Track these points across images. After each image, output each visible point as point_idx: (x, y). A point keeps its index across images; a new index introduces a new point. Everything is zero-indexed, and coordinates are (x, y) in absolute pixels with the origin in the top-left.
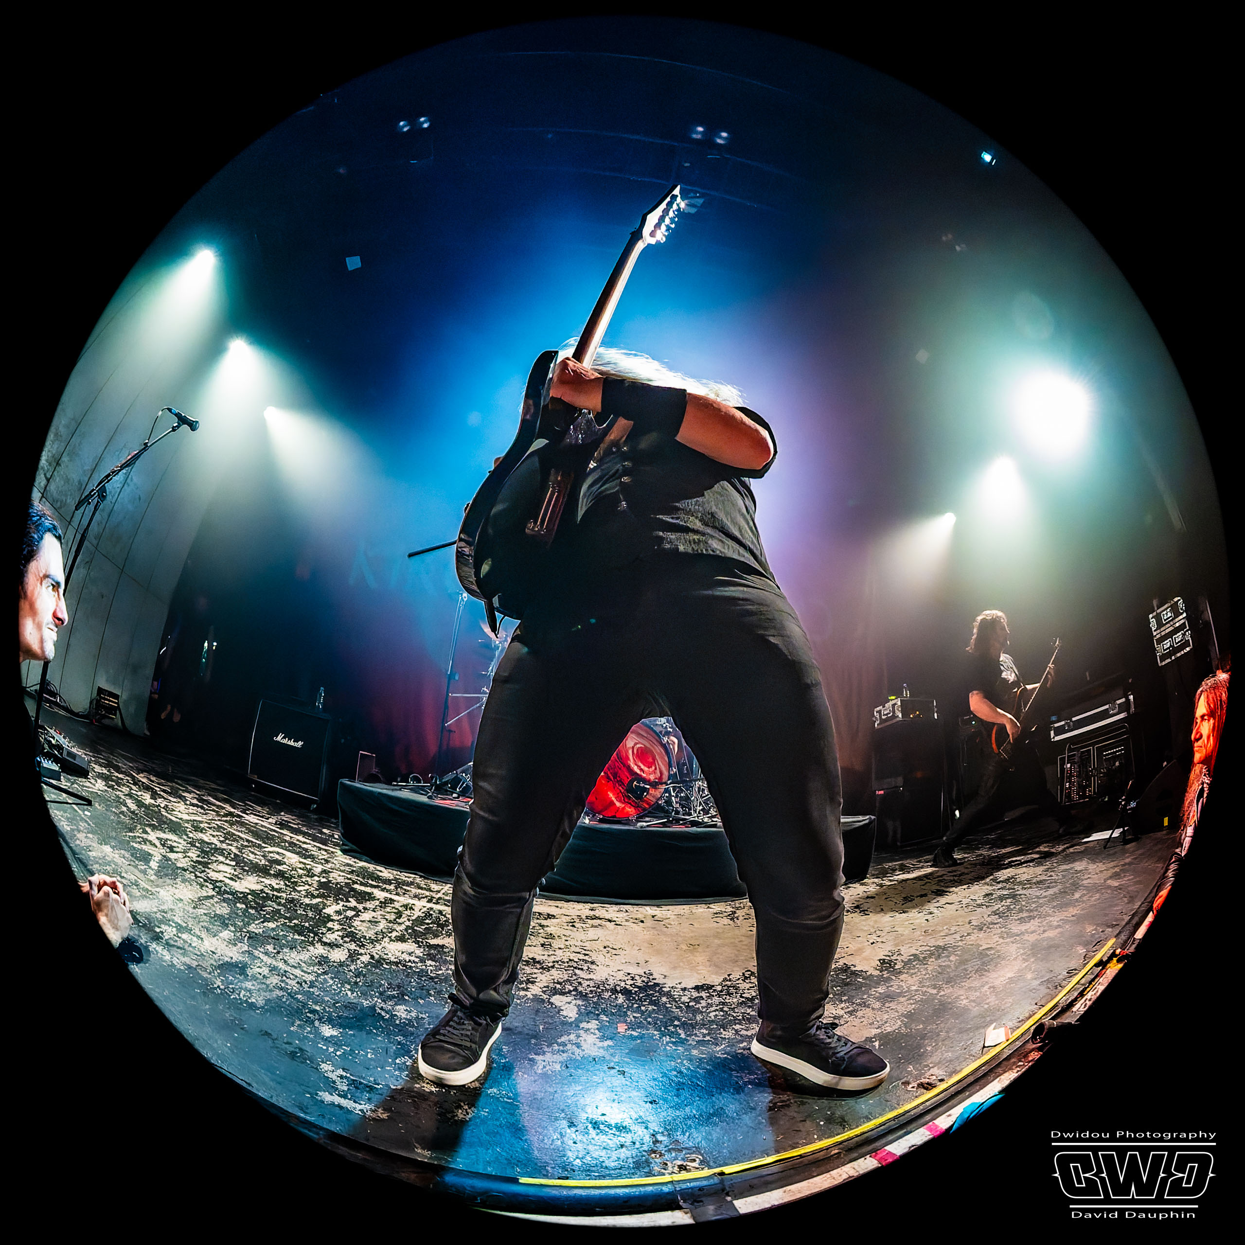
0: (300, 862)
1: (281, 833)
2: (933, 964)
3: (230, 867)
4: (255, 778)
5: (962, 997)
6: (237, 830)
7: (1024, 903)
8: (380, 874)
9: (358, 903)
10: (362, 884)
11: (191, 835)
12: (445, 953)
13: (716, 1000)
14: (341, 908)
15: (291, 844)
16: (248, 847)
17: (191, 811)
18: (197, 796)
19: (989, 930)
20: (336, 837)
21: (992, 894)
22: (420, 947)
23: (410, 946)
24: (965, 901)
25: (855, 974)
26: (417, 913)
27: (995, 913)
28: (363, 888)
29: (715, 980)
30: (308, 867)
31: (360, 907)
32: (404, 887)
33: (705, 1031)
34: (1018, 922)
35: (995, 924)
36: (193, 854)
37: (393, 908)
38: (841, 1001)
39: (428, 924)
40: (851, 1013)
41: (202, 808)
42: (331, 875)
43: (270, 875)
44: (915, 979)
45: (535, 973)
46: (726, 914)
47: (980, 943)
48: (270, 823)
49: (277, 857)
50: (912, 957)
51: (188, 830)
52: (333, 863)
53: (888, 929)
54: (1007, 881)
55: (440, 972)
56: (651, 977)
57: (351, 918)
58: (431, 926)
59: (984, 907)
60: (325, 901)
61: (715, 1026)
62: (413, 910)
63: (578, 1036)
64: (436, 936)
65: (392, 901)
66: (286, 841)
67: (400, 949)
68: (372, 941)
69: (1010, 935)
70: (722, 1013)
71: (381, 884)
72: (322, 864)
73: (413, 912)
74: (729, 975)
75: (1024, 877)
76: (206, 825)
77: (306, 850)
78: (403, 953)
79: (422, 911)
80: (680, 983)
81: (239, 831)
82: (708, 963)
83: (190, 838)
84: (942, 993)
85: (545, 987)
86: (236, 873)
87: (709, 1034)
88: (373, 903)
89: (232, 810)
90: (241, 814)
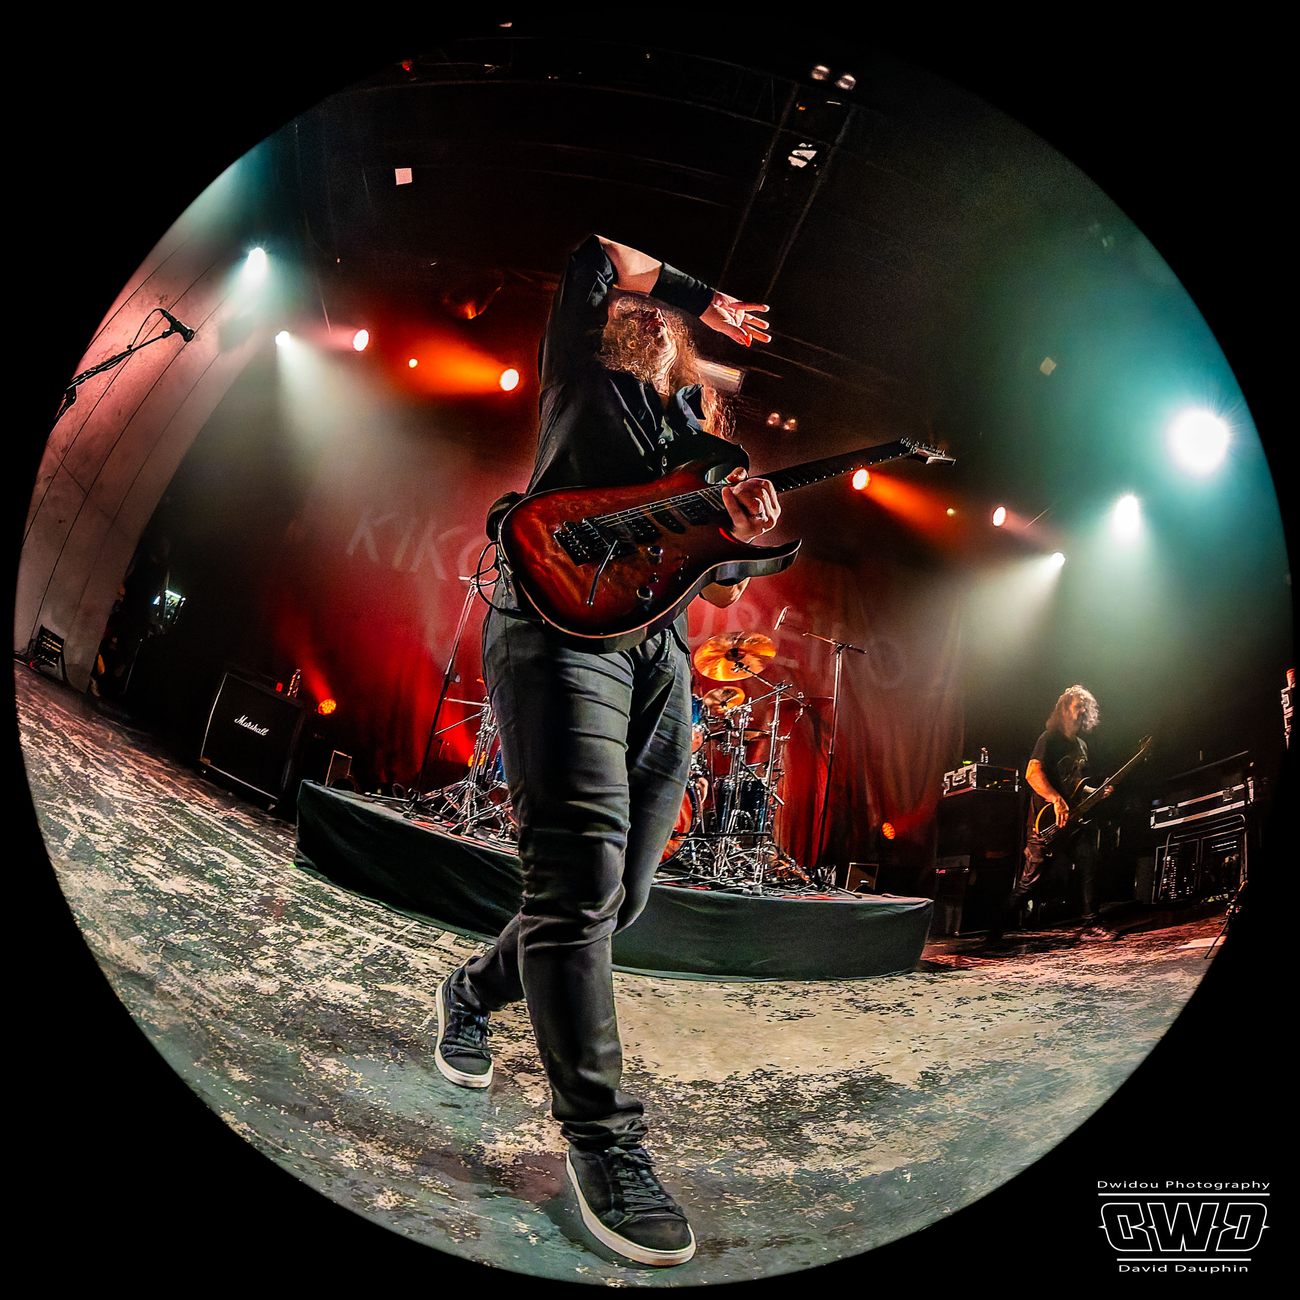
0: (243, 870)
1: (228, 832)
2: (986, 1084)
3: (159, 862)
4: (207, 761)
5: (1019, 1127)
6: (175, 820)
7: (1103, 1018)
8: (336, 897)
9: (302, 928)
10: (311, 906)
11: (120, 817)
12: (397, 1002)
13: (716, 1101)
14: (282, 931)
15: (237, 846)
16: (186, 841)
17: (125, 789)
18: (136, 773)
19: (1057, 1047)
20: (292, 846)
21: (1065, 1004)
22: (367, 991)
23: (355, 989)
24: (1032, 1010)
25: (889, 1086)
26: (371, 950)
27: (1068, 1027)
28: (312, 911)
29: (719, 1076)
30: (252, 876)
31: (305, 933)
32: (362, 917)
33: (698, 1139)
34: (1094, 1040)
35: (1067, 1040)
36: (118, 839)
37: (344, 940)
38: (869, 1119)
39: (382, 965)
40: (881, 1135)
41: (139, 787)
42: (277, 890)
43: (203, 878)
44: (963, 1099)
45: (501, 1042)
46: (741, 997)
47: (1047, 1063)
48: (216, 819)
49: (217, 858)
50: (961, 1073)
51: (118, 810)
52: (282, 876)
53: (934, 1036)
54: (1084, 989)
55: (387, 1025)
56: (641, 1064)
57: (291, 945)
58: (386, 968)
59: (1054, 1018)
60: (263, 920)
61: (710, 1134)
62: (368, 945)
63: (541, 1127)
64: (389, 980)
65: (344, 931)
66: (231, 842)
67: (342, 990)
68: (312, 976)
69: (1083, 1055)
70: (721, 1119)
71: (334, 910)
72: (269, 875)
73: (366, 948)
74: (736, 1073)
75: (1104, 987)
76: (140, 808)
77: (254, 856)
78: (345, 995)
79: (377, 949)
80: (675, 1076)
81: (178, 822)
82: (712, 1056)
83: (118, 820)
84: (995, 1120)
85: (509, 1060)
86: (163, 870)
87: (702, 1143)
88: (321, 930)
89: (175, 796)
90: (184, 802)
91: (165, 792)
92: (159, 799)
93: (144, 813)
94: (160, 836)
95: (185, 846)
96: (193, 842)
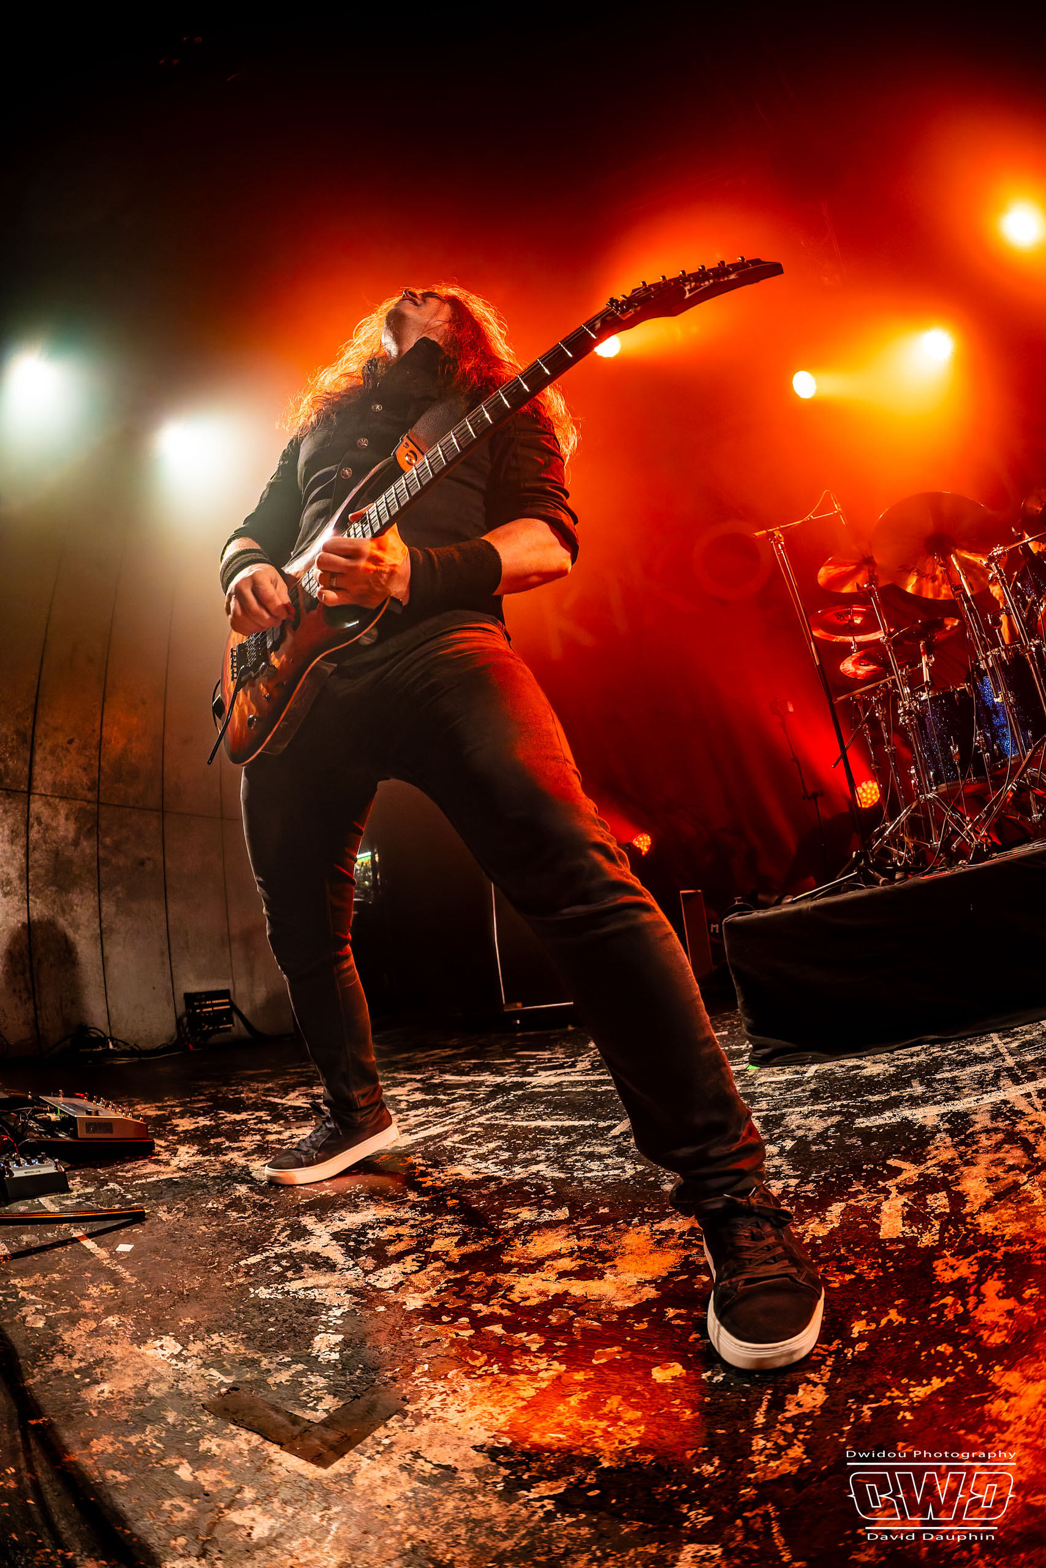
89: (499, 1079)
90: (520, 1080)
91: (481, 1084)
92: (479, 1100)
93: (469, 1141)
94: (526, 1167)
95: (581, 1154)
96: (586, 1135)
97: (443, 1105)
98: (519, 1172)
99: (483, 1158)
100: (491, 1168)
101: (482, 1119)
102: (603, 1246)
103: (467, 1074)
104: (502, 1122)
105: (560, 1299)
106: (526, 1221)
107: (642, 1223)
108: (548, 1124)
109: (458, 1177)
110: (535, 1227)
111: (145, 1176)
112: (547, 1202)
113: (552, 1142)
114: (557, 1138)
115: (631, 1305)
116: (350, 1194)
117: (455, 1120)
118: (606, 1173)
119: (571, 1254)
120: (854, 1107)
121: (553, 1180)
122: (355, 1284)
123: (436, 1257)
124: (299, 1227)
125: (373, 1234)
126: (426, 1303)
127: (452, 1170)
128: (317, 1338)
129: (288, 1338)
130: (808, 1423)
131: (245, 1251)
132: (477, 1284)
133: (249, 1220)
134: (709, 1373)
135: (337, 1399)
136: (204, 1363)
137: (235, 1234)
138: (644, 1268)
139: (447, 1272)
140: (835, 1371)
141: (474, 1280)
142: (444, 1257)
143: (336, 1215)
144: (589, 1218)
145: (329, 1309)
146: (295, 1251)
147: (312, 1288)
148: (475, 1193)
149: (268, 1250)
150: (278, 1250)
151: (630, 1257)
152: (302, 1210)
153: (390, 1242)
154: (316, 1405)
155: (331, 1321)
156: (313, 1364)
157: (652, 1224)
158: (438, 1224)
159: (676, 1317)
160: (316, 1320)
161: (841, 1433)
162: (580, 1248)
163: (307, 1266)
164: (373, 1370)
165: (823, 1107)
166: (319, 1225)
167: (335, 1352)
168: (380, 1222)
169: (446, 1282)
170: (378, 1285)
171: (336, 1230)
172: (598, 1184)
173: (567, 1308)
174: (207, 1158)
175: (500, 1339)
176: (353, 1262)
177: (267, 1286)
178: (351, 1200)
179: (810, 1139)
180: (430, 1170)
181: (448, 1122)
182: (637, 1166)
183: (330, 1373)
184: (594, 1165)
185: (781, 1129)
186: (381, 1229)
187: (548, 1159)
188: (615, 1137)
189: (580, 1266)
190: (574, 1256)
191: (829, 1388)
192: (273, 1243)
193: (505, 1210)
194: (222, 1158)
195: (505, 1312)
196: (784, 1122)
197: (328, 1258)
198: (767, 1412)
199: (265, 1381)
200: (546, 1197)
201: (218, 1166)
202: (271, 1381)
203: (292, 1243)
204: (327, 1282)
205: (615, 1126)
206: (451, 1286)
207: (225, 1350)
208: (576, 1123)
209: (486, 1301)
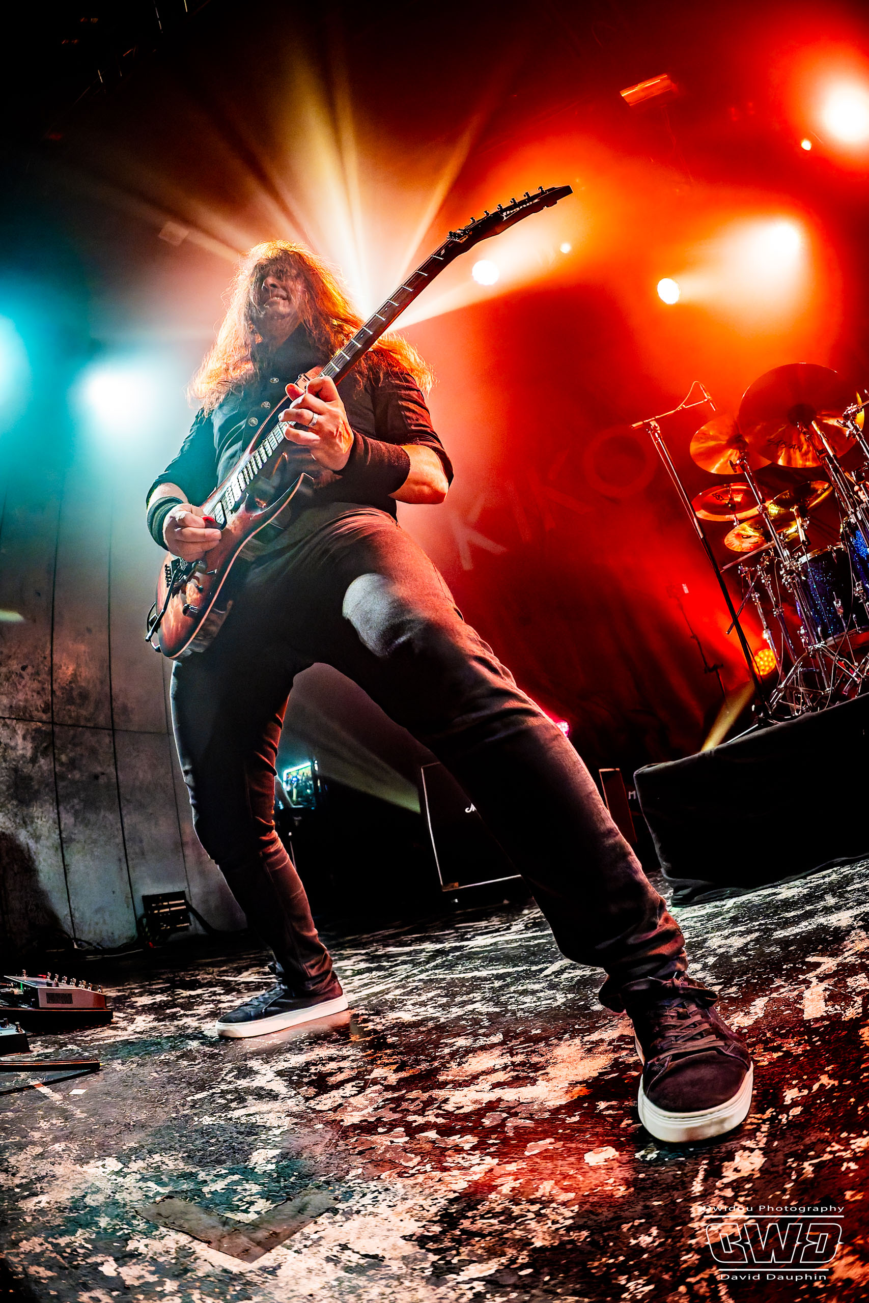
48: (518, 932)
89: (439, 946)
90: (458, 944)
91: (422, 951)
92: (420, 963)
93: (410, 993)
94: (463, 1007)
95: (514, 992)
96: (518, 978)
97: (387, 970)
98: (456, 1012)
99: (423, 1004)
100: (430, 1011)
101: (423, 976)
102: (535, 1059)
103: (410, 945)
104: (441, 976)
105: (492, 1106)
106: (460, 1047)
107: (572, 1038)
108: (484, 973)
109: (398, 1021)
110: (469, 1051)
111: (103, 1039)
112: (481, 1031)
113: (487, 986)
114: (493, 983)
115: (564, 1103)
116: (296, 1042)
117: (397, 979)
118: (539, 1003)
119: (505, 1068)
120: (771, 924)
121: (488, 1014)
122: (295, 1109)
123: (375, 1082)
124: (246, 1068)
125: (316, 1069)
126: (363, 1119)
127: (392, 1016)
128: (255, 1154)
129: (227, 1155)
130: (748, 1186)
131: (193, 1090)
132: (413, 1100)
133: (199, 1066)
134: (643, 1153)
135: (270, 1202)
136: (143, 1178)
137: (184, 1078)
138: (575, 1072)
139: (385, 1093)
140: (771, 1136)
141: (411, 1097)
142: (383, 1082)
143: (281, 1057)
144: (522, 1039)
145: (269, 1129)
146: (240, 1087)
147: (254, 1114)
148: (414, 1031)
149: (214, 1088)
150: (224, 1087)
151: (562, 1065)
152: (250, 1056)
153: (331, 1074)
154: (248, 1208)
155: (270, 1139)
156: (249, 1174)
157: (582, 1037)
158: (378, 1057)
159: (607, 1108)
160: (256, 1139)
161: (784, 1191)
162: (513, 1063)
163: (250, 1097)
164: (307, 1176)
165: (742, 929)
166: (265, 1066)
167: (272, 1164)
168: (323, 1060)
169: (383, 1101)
170: (318, 1108)
171: (280, 1068)
172: (531, 1012)
173: (500, 1111)
174: (163, 1023)
175: (434, 1142)
176: (295, 1092)
177: (212, 1115)
178: (296, 1046)
179: (732, 953)
180: (372, 1017)
181: (390, 981)
182: (568, 995)
183: (266, 1180)
184: (528, 999)
185: (704, 950)
186: (324, 1065)
187: (483, 999)
188: (547, 976)
189: (513, 1077)
190: (508, 1070)
191: (766, 1151)
192: (219, 1082)
193: (442, 1041)
194: (176, 1023)
195: (440, 1120)
196: (706, 945)
197: (271, 1090)
198: (705, 1180)
199: (200, 1190)
200: (481, 1027)
201: (173, 1029)
202: (205, 1189)
203: (238, 1081)
204: (269, 1109)
205: (547, 968)
206: (388, 1104)
207: (165, 1167)
208: (511, 970)
209: (421, 1112)
